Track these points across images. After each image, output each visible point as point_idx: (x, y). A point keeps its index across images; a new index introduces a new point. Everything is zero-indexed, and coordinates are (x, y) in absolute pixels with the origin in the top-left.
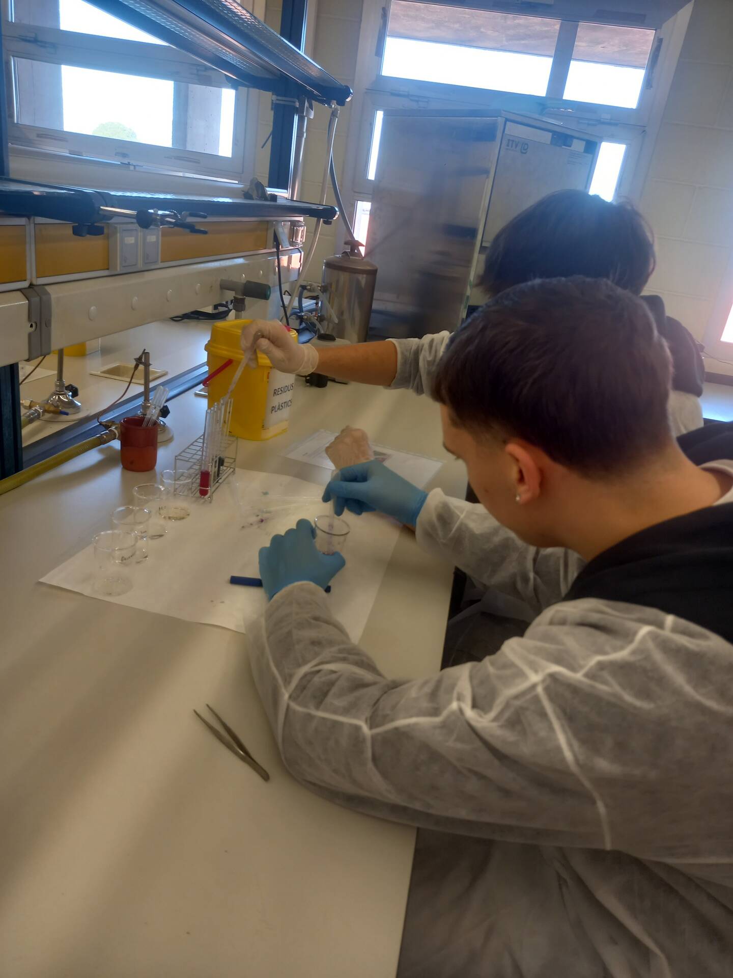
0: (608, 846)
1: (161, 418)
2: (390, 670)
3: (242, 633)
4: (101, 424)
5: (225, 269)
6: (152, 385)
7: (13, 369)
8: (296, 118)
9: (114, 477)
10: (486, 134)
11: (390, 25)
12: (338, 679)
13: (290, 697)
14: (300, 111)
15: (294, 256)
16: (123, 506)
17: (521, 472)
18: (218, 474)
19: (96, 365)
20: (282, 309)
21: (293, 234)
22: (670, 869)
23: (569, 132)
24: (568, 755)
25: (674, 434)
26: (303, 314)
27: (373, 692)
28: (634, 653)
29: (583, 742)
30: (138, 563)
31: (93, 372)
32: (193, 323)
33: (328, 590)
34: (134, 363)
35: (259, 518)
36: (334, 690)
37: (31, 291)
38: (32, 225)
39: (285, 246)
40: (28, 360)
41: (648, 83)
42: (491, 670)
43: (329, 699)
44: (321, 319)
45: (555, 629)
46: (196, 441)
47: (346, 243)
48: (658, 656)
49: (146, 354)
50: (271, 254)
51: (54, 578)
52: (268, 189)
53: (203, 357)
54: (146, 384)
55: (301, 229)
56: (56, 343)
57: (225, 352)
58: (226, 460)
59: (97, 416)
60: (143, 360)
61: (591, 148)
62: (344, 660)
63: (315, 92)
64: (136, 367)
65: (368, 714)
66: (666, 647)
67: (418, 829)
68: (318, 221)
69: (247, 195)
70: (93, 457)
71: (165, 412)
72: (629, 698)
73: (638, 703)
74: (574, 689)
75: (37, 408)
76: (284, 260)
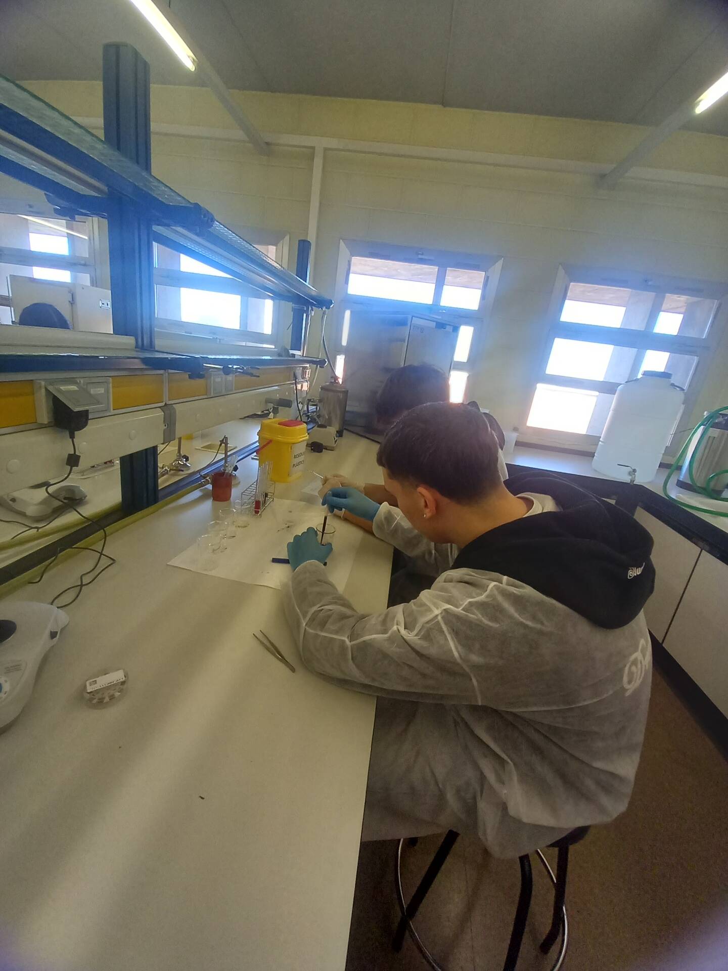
0: (480, 704)
1: (233, 472)
2: (360, 609)
3: (279, 590)
4: (201, 476)
5: (268, 392)
6: (229, 454)
7: (155, 449)
8: (305, 315)
9: (208, 504)
10: (402, 323)
11: (352, 269)
12: (333, 613)
13: (306, 625)
14: (307, 312)
15: (304, 384)
16: (214, 521)
17: (426, 502)
18: (265, 502)
19: (198, 444)
20: (298, 411)
21: (304, 373)
22: (514, 715)
23: (444, 322)
24: (456, 654)
25: (502, 480)
26: (309, 414)
27: (352, 621)
28: (487, 597)
29: (463, 646)
30: (222, 552)
31: (197, 448)
32: (250, 420)
33: (325, 564)
34: (220, 443)
35: (287, 526)
36: (330, 620)
37: (166, 408)
38: (167, 374)
39: (300, 379)
40: (163, 444)
41: (483, 297)
42: (414, 607)
43: (328, 626)
44: (319, 416)
45: (447, 585)
46: (253, 484)
47: (332, 377)
48: (500, 598)
49: (226, 438)
50: (292, 384)
51: (176, 562)
52: (290, 351)
53: (257, 438)
54: (226, 454)
55: (308, 371)
56: (178, 434)
57: (268, 436)
58: (269, 494)
59: (199, 471)
60: (224, 441)
61: (456, 329)
62: (335, 603)
63: (314, 303)
64: (221, 445)
65: (348, 633)
66: (504, 593)
67: (378, 697)
68: (317, 366)
69: (280, 355)
70: (197, 494)
71: (236, 469)
72: (486, 621)
73: (491, 624)
74: (458, 617)
75: (167, 468)
76: (299, 387)
